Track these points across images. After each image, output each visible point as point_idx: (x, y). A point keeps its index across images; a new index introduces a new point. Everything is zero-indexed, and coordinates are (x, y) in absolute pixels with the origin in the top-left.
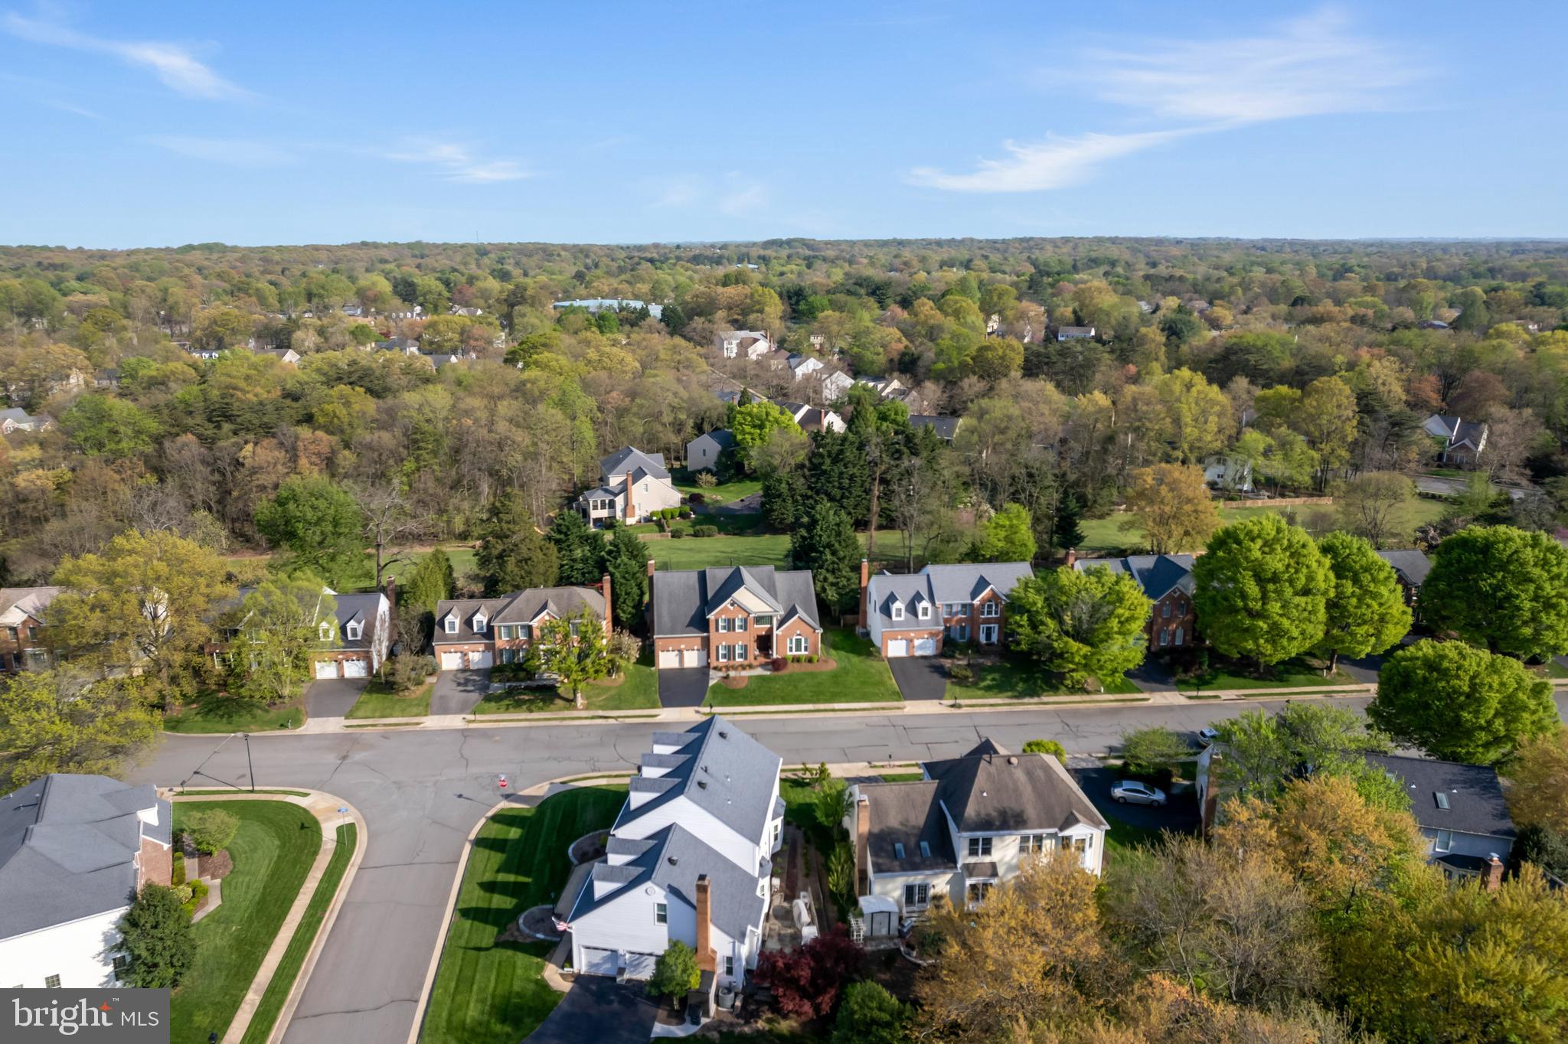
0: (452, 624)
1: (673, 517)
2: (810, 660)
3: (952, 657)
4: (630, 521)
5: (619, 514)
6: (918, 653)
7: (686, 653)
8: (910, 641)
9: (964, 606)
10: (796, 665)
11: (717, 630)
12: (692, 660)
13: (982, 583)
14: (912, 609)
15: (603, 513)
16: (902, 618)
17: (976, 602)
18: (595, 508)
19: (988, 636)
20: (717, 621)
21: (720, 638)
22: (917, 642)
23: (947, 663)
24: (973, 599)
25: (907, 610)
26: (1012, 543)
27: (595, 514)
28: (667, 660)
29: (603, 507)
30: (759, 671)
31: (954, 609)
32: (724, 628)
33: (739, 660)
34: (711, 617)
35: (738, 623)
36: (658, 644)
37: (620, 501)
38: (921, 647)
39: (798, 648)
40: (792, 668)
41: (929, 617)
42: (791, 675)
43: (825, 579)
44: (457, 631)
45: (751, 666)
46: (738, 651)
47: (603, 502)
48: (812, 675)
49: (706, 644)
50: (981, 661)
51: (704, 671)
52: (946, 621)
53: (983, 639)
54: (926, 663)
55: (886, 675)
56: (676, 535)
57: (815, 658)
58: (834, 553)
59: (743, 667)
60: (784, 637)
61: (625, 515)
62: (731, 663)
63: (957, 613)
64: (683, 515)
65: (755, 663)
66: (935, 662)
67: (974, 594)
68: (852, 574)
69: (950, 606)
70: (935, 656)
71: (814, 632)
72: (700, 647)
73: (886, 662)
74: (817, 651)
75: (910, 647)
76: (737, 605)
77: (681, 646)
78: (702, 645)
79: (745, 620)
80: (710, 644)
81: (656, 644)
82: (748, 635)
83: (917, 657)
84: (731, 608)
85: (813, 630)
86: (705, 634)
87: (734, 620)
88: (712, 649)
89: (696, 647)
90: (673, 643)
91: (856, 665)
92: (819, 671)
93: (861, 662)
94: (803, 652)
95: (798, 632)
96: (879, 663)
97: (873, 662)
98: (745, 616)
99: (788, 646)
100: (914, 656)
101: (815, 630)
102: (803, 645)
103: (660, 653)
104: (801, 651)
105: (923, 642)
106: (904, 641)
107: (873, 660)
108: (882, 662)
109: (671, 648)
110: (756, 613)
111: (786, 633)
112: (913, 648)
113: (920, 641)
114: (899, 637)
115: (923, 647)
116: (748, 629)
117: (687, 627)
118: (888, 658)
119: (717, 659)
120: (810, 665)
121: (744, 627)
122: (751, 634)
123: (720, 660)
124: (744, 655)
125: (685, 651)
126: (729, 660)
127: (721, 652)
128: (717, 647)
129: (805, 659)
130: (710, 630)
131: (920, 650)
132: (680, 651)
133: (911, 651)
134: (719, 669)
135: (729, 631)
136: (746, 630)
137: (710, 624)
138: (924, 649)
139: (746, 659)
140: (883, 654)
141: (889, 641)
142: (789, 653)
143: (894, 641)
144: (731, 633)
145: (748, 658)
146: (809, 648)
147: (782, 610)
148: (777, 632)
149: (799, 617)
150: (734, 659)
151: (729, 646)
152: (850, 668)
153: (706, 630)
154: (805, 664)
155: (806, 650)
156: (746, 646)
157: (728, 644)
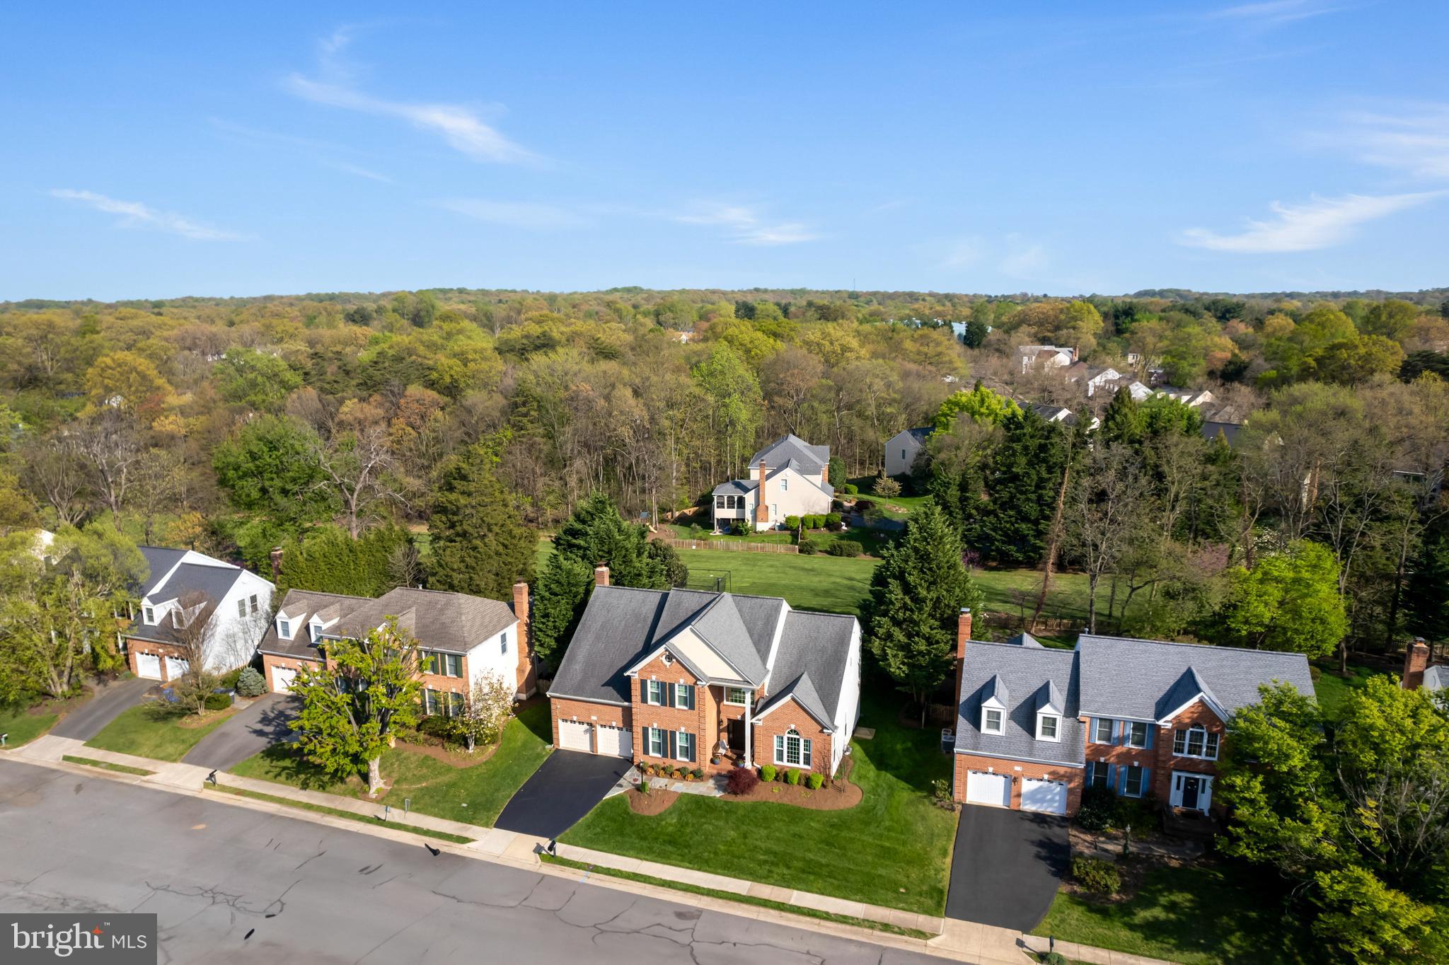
0: (285, 624)
1: (815, 527)
2: (807, 782)
3: (1093, 829)
4: (762, 527)
5: (748, 516)
6: (1029, 807)
7: (600, 732)
8: (1013, 780)
9: (1139, 726)
10: (778, 788)
11: (644, 700)
12: (609, 744)
13: (1186, 685)
14: (1026, 716)
15: (730, 514)
16: (1002, 732)
17: (1166, 723)
18: (721, 505)
19: (1190, 796)
20: (643, 683)
21: (649, 714)
22: (1027, 786)
23: (1081, 841)
24: (1159, 716)
25: (1014, 716)
26: (1296, 614)
27: (720, 513)
28: (570, 737)
29: (731, 506)
30: (708, 789)
31: (1117, 732)
32: (657, 697)
33: (681, 759)
34: (635, 673)
35: (679, 692)
36: (557, 706)
37: (750, 498)
38: (1033, 797)
39: (793, 757)
40: (767, 793)
41: (1058, 738)
42: (754, 807)
43: (889, 636)
44: (292, 637)
45: (698, 775)
46: (680, 743)
47: (731, 499)
48: (795, 815)
49: (628, 721)
50: (1159, 851)
51: (618, 767)
52: (1097, 751)
53: (1176, 799)
54: (1037, 832)
55: (940, 843)
56: (806, 549)
57: (818, 780)
58: (907, 589)
59: (683, 774)
60: (768, 731)
61: (755, 519)
62: (668, 761)
63: (1122, 740)
64: (831, 525)
65: (707, 768)
66: (1056, 833)
67: (1164, 706)
68: (939, 634)
69: (1109, 722)
70: (1063, 821)
71: (821, 731)
72: (621, 726)
73: (957, 814)
74: (826, 767)
75: (1014, 793)
76: (677, 661)
77: (590, 717)
78: (624, 721)
79: (691, 690)
80: (634, 723)
81: (553, 707)
82: (697, 717)
83: (1023, 816)
84: (668, 664)
85: (820, 728)
86: (626, 704)
87: (672, 686)
88: (638, 730)
89: (614, 724)
90: (578, 710)
91: (897, 808)
92: (814, 808)
93: (910, 803)
94: (802, 765)
95: (793, 727)
96: (939, 812)
97: (932, 808)
98: (691, 681)
99: (775, 747)
100: (1019, 811)
101: (824, 727)
102: (802, 752)
103: (561, 723)
104: (798, 762)
105: (1041, 787)
106: (1001, 780)
107: (935, 804)
108: (948, 812)
109: (575, 718)
110: (712, 679)
111: (770, 724)
112: (1019, 795)
113: (1035, 785)
114: (991, 770)
115: (1039, 796)
116: (696, 707)
117: (603, 685)
118: (964, 806)
119: (646, 751)
120: (808, 790)
121: (690, 701)
122: (701, 718)
123: (651, 754)
124: (690, 752)
125: (598, 727)
126: (665, 755)
127: (651, 739)
128: (645, 730)
129: (800, 779)
130: (634, 699)
131: (1034, 801)
132: (591, 725)
133: (1014, 801)
134: (642, 770)
135: (664, 704)
136: (692, 707)
137: (633, 687)
138: (1042, 801)
139: (693, 759)
140: (957, 796)
141: (970, 774)
142: (776, 762)
143: (980, 775)
144: (668, 708)
145: (697, 759)
146: (813, 760)
147: (767, 681)
148: (754, 721)
149: (793, 699)
150: (674, 756)
151: (665, 732)
152: (880, 813)
153: (627, 696)
154: (796, 787)
155: (807, 761)
156: (693, 736)
157: (662, 728)
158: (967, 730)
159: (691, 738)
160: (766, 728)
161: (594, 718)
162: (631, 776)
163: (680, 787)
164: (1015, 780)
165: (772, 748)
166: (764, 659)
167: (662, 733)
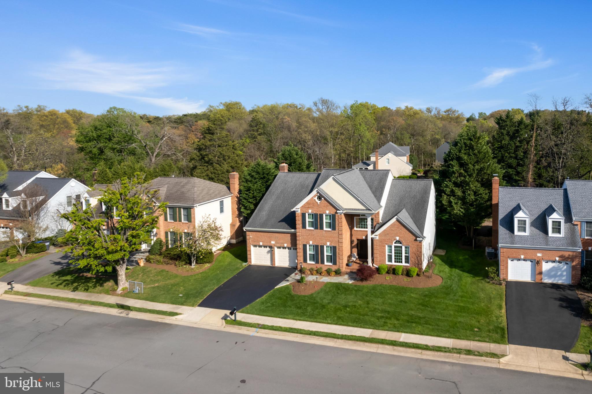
2: (408, 273)
6: (547, 280)
7: (277, 251)
8: (536, 263)
10: (389, 277)
11: (304, 226)
12: (282, 258)
14: (541, 223)
16: (527, 234)
20: (303, 215)
21: (307, 236)
22: (546, 266)
23: (586, 297)
25: (533, 224)
28: (258, 256)
30: (345, 280)
32: (312, 224)
33: (328, 264)
34: (298, 209)
35: (326, 220)
36: (250, 236)
39: (398, 259)
40: (383, 280)
41: (562, 235)
42: (374, 287)
45: (339, 273)
46: (327, 253)
48: (400, 290)
49: (294, 242)
51: (287, 272)
52: (586, 242)
55: (496, 302)
57: (415, 272)
59: (329, 272)
60: (382, 242)
62: (319, 266)
65: (344, 269)
66: (569, 293)
70: (571, 287)
71: (416, 240)
72: (290, 246)
73: (503, 286)
74: (419, 263)
75: (537, 272)
76: (325, 199)
77: (270, 242)
78: (292, 243)
79: (333, 217)
80: (298, 242)
81: (248, 237)
82: (337, 235)
83: (545, 285)
84: (319, 202)
85: (415, 238)
86: (293, 230)
87: (321, 216)
88: (300, 247)
89: (285, 245)
90: (263, 239)
91: (465, 286)
92: (413, 287)
93: (473, 283)
94: (404, 264)
95: (398, 238)
96: (492, 286)
97: (487, 284)
98: (333, 211)
99: (387, 253)
100: (542, 283)
101: (417, 237)
102: (404, 255)
103: (252, 248)
104: (401, 262)
105: (554, 267)
106: (529, 263)
107: (489, 282)
108: (498, 286)
109: (261, 244)
110: (346, 209)
111: (383, 238)
112: (541, 273)
113: (550, 265)
114: (522, 257)
115: (553, 273)
116: (337, 228)
117: (279, 222)
118: (507, 282)
119: (305, 260)
120: (408, 278)
121: (332, 225)
122: (340, 235)
123: (308, 262)
124: (333, 259)
125: (276, 249)
126: (317, 262)
127: (308, 252)
128: (305, 246)
129: (403, 271)
130: (297, 226)
131: (550, 277)
132: (271, 247)
133: (538, 277)
134: (302, 271)
135: (316, 228)
136: (334, 229)
137: (297, 218)
138: (555, 276)
139: (335, 263)
140: (502, 276)
141: (509, 261)
142: (387, 263)
143: (515, 261)
144: (319, 230)
145: (338, 263)
146: (411, 259)
147: (381, 212)
148: (373, 236)
149: (398, 220)
150: (323, 262)
151: (317, 246)
152: (455, 289)
153: (294, 226)
154: (401, 277)
155: (406, 261)
156: (335, 248)
157: (315, 244)
158: (506, 234)
159: (334, 249)
160: (381, 241)
161: (273, 242)
162: (295, 276)
163: (326, 279)
164: (538, 263)
165: (385, 254)
166: (379, 199)
167: (316, 247)
